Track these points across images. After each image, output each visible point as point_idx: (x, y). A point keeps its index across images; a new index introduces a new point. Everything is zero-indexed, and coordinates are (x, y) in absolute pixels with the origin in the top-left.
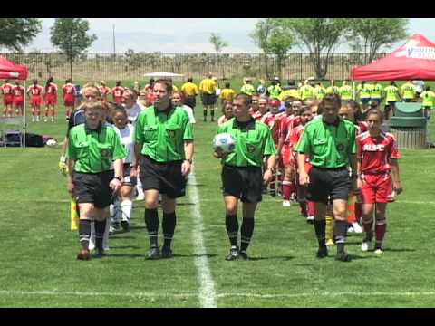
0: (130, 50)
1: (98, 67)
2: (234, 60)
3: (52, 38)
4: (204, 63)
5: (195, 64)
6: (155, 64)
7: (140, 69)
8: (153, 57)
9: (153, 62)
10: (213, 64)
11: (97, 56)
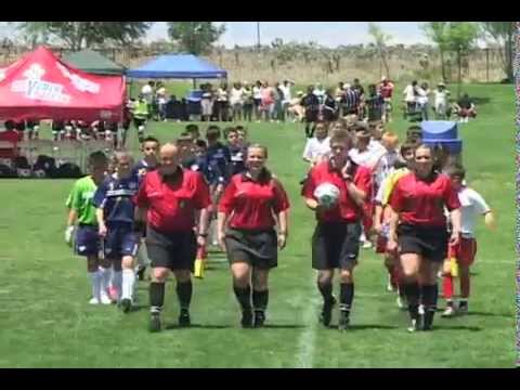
0: (277, 40)
1: (237, 60)
2: (409, 51)
3: (170, 30)
4: (371, 55)
5: (360, 57)
6: (309, 56)
7: (289, 63)
8: (306, 48)
9: (306, 55)
10: (383, 56)
11: (237, 47)
